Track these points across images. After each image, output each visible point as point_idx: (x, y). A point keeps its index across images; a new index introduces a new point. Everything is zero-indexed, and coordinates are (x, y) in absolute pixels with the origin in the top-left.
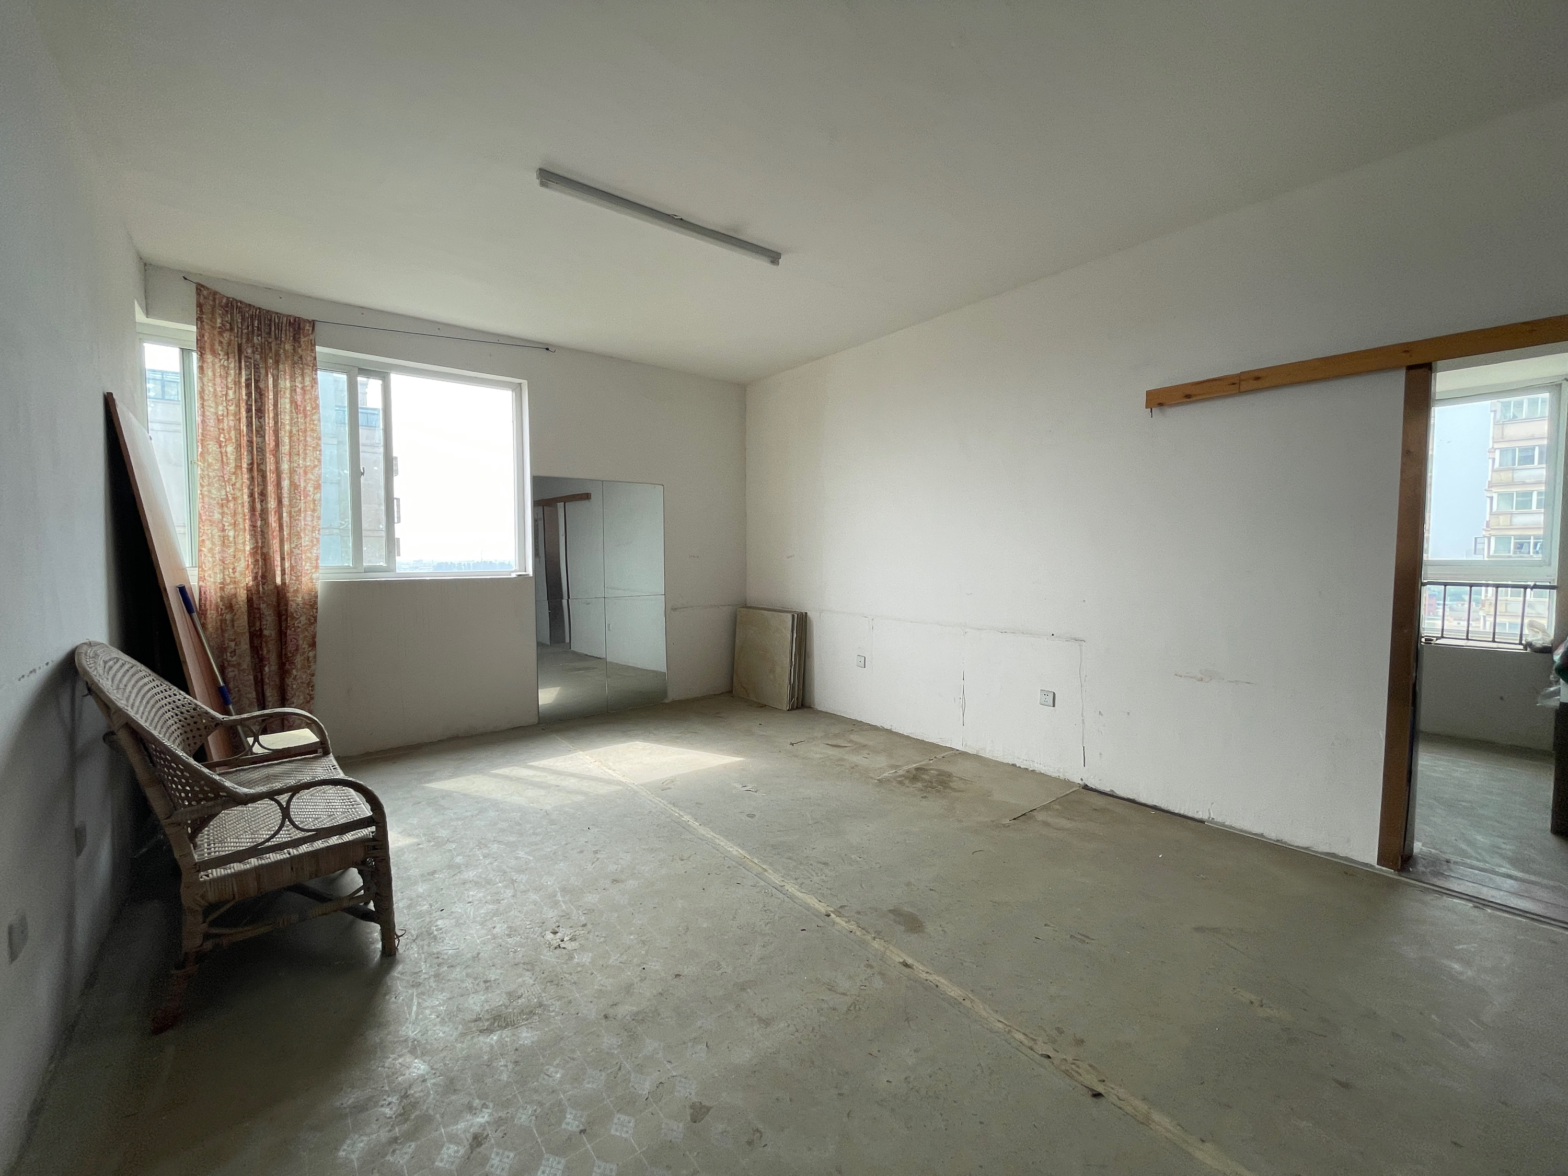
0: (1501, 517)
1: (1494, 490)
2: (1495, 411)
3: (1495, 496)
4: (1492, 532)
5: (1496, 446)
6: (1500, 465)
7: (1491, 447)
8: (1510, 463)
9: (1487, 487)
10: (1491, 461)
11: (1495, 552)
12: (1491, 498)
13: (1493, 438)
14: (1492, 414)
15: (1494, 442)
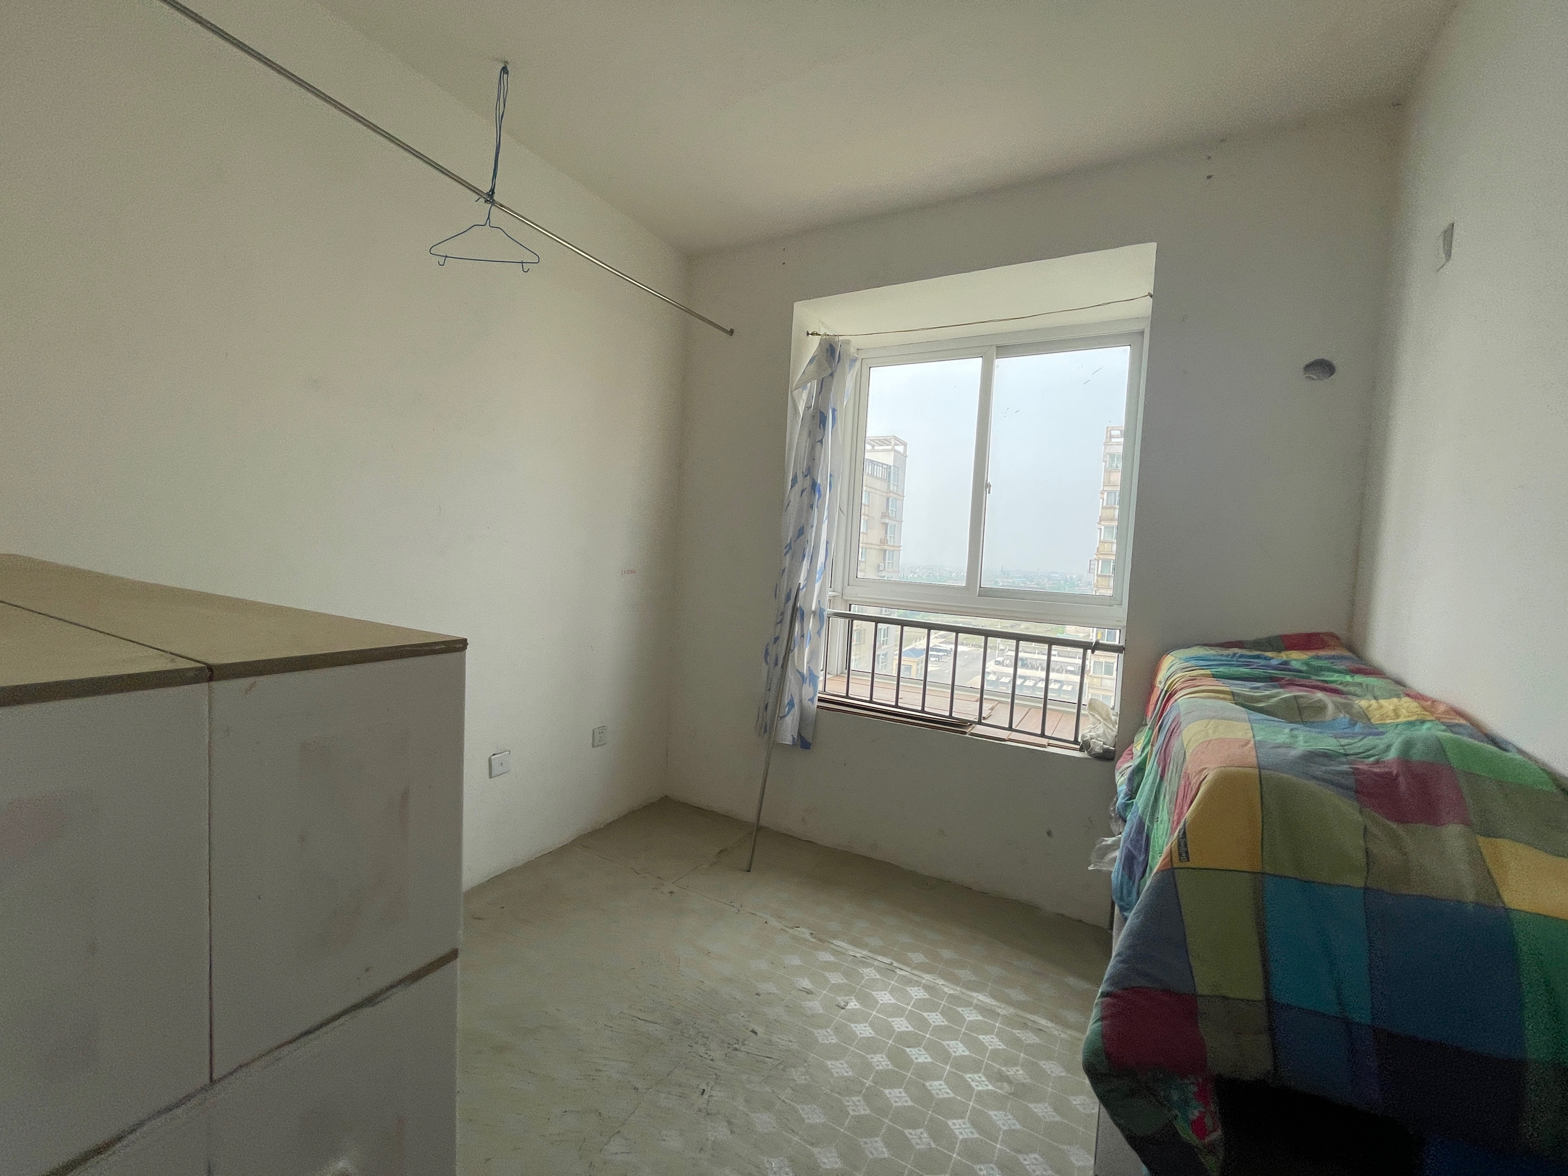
0: (1106, 545)
1: (1103, 523)
2: (1106, 462)
3: (1103, 527)
4: (1101, 556)
5: (1105, 489)
6: (1107, 504)
7: (1102, 489)
8: (1113, 503)
9: (1098, 521)
10: (1101, 500)
11: (1101, 572)
12: (1101, 529)
13: (1104, 482)
14: (1104, 463)
15: (1104, 486)
